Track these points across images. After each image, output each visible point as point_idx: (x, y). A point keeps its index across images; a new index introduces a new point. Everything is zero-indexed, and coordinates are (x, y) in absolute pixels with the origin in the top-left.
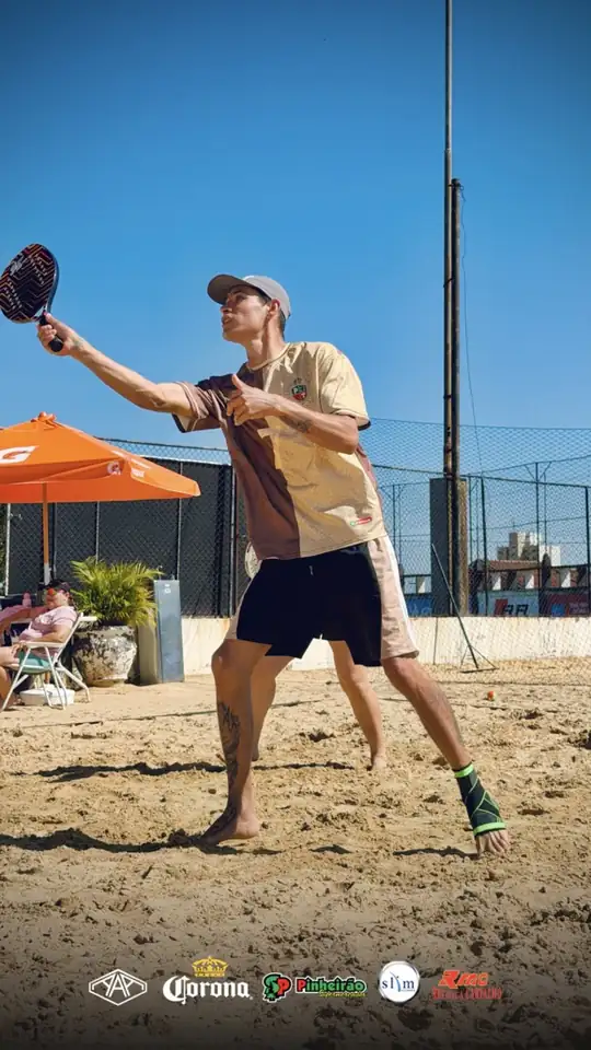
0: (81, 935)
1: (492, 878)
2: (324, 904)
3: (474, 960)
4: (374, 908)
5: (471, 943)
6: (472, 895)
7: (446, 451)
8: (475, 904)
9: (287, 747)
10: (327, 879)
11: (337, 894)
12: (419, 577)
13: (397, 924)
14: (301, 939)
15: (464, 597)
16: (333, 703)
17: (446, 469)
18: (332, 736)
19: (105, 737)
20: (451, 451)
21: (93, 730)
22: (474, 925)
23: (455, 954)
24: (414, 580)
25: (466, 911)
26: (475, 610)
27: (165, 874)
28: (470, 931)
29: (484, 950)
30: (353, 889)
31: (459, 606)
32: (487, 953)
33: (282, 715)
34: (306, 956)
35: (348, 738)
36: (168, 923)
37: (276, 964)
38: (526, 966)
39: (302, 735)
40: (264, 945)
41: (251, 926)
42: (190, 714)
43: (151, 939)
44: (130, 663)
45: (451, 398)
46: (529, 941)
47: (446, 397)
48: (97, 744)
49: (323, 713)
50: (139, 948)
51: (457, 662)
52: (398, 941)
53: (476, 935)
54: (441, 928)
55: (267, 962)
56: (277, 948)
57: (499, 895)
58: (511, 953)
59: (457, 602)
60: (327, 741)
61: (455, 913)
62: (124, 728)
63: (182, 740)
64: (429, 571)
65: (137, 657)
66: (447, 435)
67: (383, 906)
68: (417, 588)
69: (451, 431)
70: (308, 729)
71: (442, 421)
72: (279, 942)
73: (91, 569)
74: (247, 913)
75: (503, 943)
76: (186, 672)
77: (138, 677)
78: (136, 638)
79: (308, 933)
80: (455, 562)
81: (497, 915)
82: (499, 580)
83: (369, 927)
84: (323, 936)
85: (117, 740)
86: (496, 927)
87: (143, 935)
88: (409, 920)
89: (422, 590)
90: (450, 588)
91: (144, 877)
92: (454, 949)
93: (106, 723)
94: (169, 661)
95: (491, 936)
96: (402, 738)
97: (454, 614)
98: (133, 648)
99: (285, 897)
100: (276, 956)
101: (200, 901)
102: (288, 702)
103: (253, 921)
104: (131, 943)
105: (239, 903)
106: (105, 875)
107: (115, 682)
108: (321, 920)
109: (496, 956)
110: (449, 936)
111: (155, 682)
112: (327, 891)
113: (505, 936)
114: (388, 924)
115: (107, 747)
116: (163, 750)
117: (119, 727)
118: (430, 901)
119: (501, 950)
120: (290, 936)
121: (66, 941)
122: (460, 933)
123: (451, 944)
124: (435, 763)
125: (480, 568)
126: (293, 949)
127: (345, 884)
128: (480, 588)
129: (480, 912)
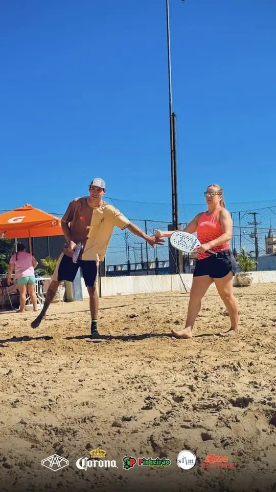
0: (60, 380)
1: (199, 357)
2: (141, 368)
3: (196, 382)
4: (159, 368)
5: (194, 376)
6: (193, 362)
7: (173, 214)
8: (194, 365)
9: (122, 320)
10: (142, 360)
11: (145, 365)
12: (164, 262)
13: (168, 372)
14: (136, 378)
15: (181, 267)
16: (137, 305)
17: (173, 221)
18: (138, 316)
19: (57, 320)
20: (175, 214)
21: (52, 317)
22: (194, 371)
23: (189, 380)
24: (161, 263)
25: (192, 367)
26: (184, 272)
27: (85, 361)
28: (193, 373)
29: (199, 378)
30: (151, 363)
31: (179, 270)
32: (200, 380)
33: (119, 310)
34: (138, 383)
35: (143, 317)
36: (90, 375)
37: (128, 386)
38: (214, 382)
39: (127, 316)
40: (124, 380)
41: (118, 375)
42: (87, 311)
43: (84, 380)
44: (63, 295)
45: (175, 195)
46: (214, 374)
47: (173, 195)
48: (54, 322)
49: (134, 308)
50: (81, 383)
51: (179, 290)
52: (169, 376)
53: (196, 374)
54: (183, 372)
55: (125, 385)
56: (128, 381)
57: (202, 362)
58: (208, 379)
59: (179, 268)
60: (136, 318)
61: (188, 368)
62: (63, 316)
63: (84, 319)
64: (168, 259)
65: (66, 292)
66: (173, 208)
67: (162, 367)
68: (163, 266)
69: (175, 207)
70: (129, 314)
71: (171, 203)
72: (129, 379)
73: (48, 261)
74: (116, 372)
75: (205, 376)
76: (83, 297)
77: (67, 299)
78: (65, 286)
79: (138, 376)
80: (178, 255)
81: (202, 368)
82: (192, 262)
83: (159, 374)
84: (144, 376)
85: (61, 320)
86: (202, 372)
87: (81, 379)
88: (172, 371)
89: (165, 266)
90: (176, 264)
91: (78, 362)
92: (188, 379)
93: (57, 315)
94: (77, 293)
95: (200, 374)
96: (162, 316)
97: (178, 273)
98: (64, 289)
99: (128, 366)
100: (128, 383)
101: (99, 369)
102: (121, 305)
103: (119, 373)
104: (77, 381)
105: (112, 368)
106: (65, 362)
107: (58, 301)
108: (141, 372)
109: (203, 380)
110: (186, 375)
111: (73, 301)
112: (143, 364)
113: (205, 374)
114: (165, 372)
115: (58, 323)
116: (79, 323)
117: (62, 316)
118: (179, 365)
119: (205, 378)
120: (132, 377)
121: (55, 382)
122: (190, 374)
123: (188, 377)
124: (175, 323)
125: (185, 258)
126: (134, 381)
127: (148, 362)
128: (186, 264)
129: (196, 367)
